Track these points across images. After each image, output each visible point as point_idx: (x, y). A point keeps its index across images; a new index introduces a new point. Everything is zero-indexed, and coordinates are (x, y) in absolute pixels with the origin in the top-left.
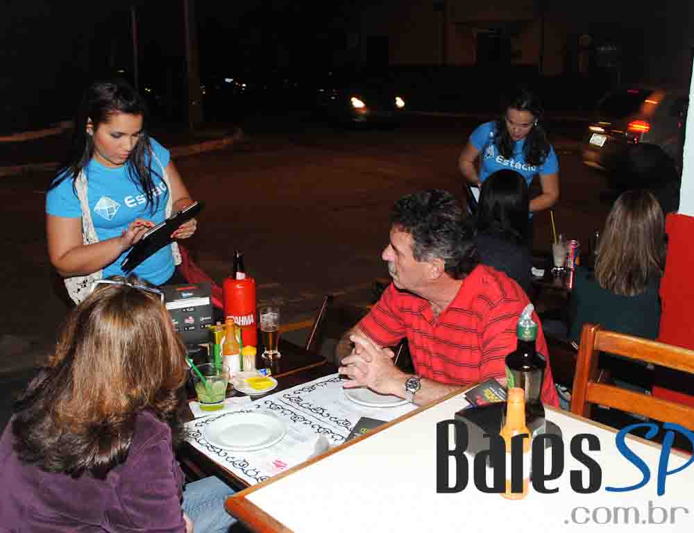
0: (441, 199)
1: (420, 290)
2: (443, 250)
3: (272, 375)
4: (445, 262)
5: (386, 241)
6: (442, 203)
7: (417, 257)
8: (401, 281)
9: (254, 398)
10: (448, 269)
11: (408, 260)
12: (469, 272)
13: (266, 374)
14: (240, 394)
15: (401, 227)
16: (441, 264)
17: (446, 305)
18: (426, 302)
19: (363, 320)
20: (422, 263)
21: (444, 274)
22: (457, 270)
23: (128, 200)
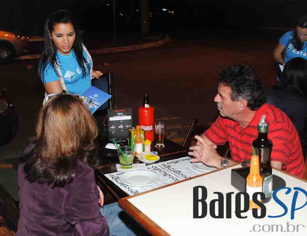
0: (244, 70)
1: (235, 117)
2: (246, 95)
3: (158, 155)
4: (247, 101)
5: (216, 92)
6: (246, 70)
7: (233, 99)
8: (224, 112)
9: (147, 165)
10: (248, 105)
11: (228, 101)
12: (260, 106)
13: (155, 154)
14: (141, 162)
15: (225, 83)
16: (245, 102)
17: (247, 124)
18: (237, 123)
19: (206, 131)
20: (235, 102)
21: (247, 108)
22: (253, 105)
23: (78, 70)
